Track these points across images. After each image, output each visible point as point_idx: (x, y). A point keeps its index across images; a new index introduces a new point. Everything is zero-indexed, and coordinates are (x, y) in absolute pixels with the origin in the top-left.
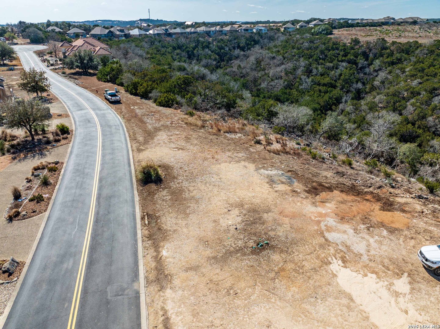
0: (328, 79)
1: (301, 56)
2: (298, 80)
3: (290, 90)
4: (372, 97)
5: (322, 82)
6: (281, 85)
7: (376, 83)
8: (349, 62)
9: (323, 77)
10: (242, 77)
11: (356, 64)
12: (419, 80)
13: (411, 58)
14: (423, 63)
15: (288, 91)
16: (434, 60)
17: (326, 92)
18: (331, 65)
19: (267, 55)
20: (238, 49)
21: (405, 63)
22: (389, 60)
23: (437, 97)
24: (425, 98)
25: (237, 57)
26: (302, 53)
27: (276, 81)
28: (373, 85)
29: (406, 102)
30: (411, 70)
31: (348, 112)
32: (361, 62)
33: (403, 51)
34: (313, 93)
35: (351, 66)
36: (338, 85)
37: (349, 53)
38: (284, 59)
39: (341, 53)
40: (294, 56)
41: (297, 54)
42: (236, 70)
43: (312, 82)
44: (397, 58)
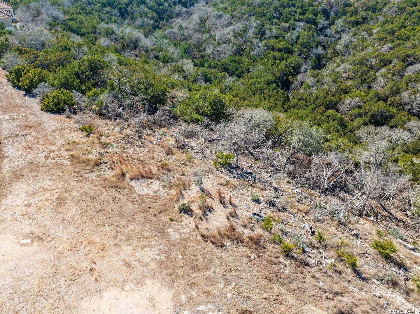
0: (283, 43)
1: (252, 14)
2: (249, 44)
3: (239, 57)
4: (335, 65)
5: (277, 46)
6: (229, 50)
7: (339, 47)
8: (307, 21)
9: (277, 40)
10: (184, 40)
11: (315, 24)
12: (390, 45)
13: (378, 17)
14: (392, 23)
15: (237, 58)
16: (405, 19)
17: (282, 59)
18: (287, 25)
19: (212, 13)
20: (179, 4)
21: (371, 23)
22: (353, 19)
23: (411, 67)
24: (398, 68)
25: (178, 15)
26: (253, 10)
27: (223, 46)
28: (335, 50)
29: (376, 72)
30: (379, 32)
31: (308, 85)
32: (322, 21)
33: (368, 9)
34: (266, 60)
35: (310, 27)
36: (296, 50)
37: (307, 11)
38: (233, 18)
39: (298, 11)
40: (244, 14)
41: (248, 12)
42: (177, 31)
43: (265, 46)
44: (362, 16)
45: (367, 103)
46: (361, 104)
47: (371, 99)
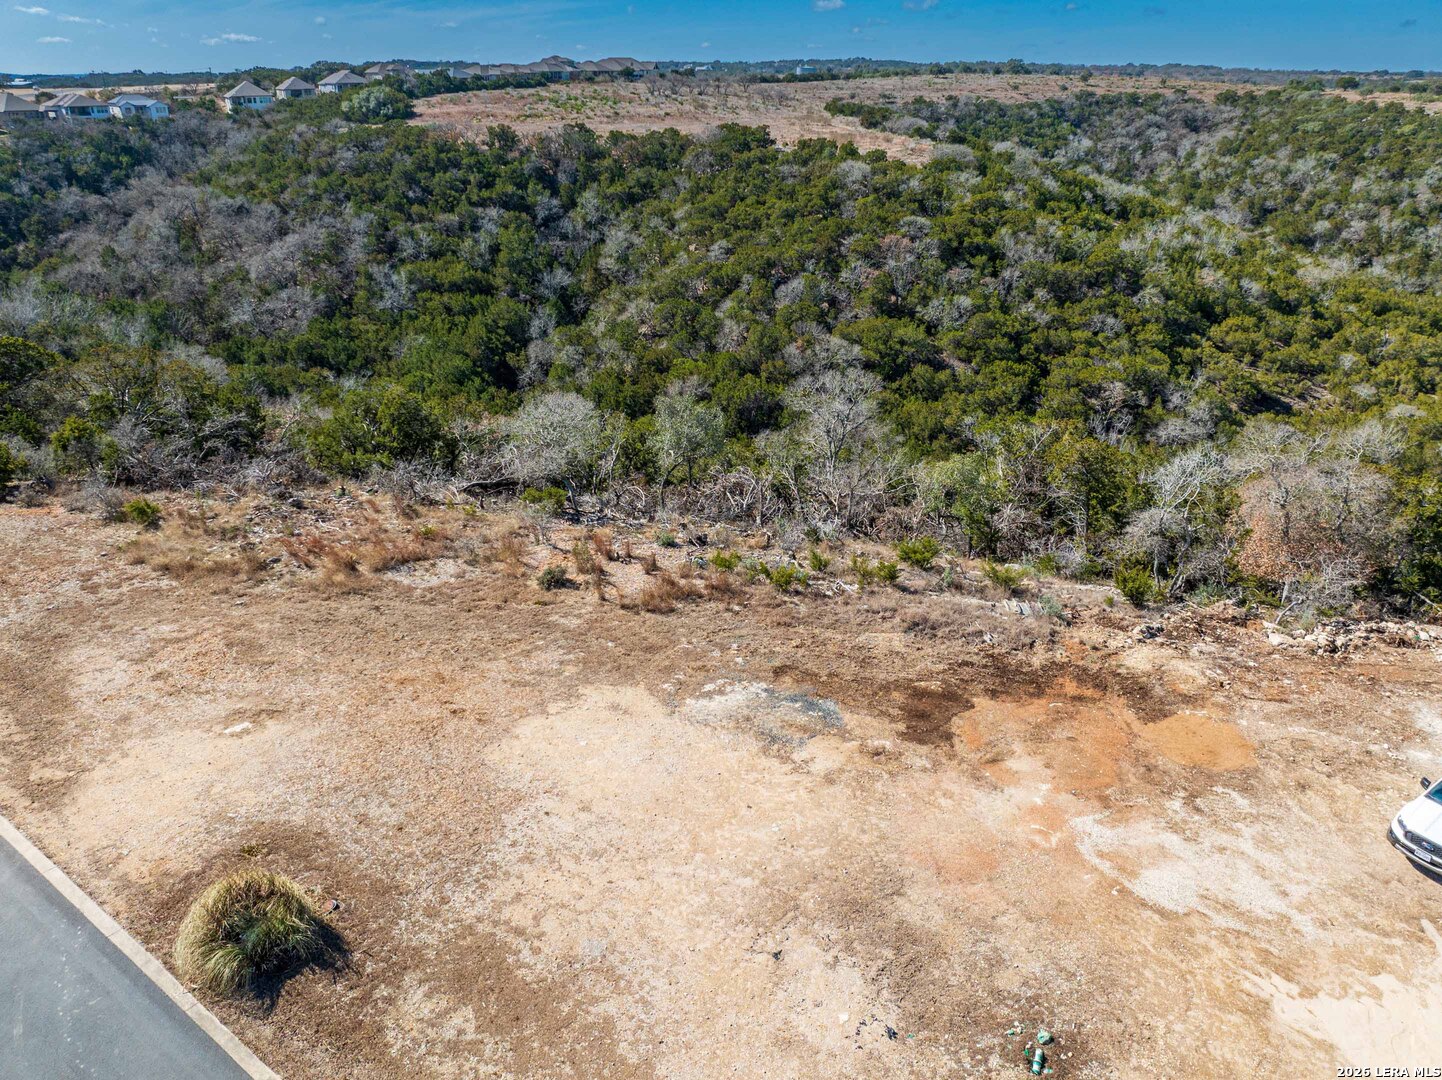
0: (460, 267)
1: (341, 196)
2: (361, 281)
3: (345, 322)
4: (612, 308)
5: (445, 278)
6: (305, 305)
7: (608, 263)
8: (505, 204)
9: (440, 262)
10: (133, 294)
11: (528, 209)
12: (724, 243)
13: (676, 179)
14: (711, 192)
15: (339, 324)
16: (738, 180)
17: (470, 312)
18: (453, 218)
19: (213, 203)
20: (70, 185)
21: (665, 195)
22: (618, 188)
23: (783, 287)
24: (757, 294)
25: (81, 219)
26: (342, 186)
27: (284, 294)
28: (596, 270)
29: (714, 310)
30: (688, 216)
31: (563, 366)
32: (544, 202)
33: (645, 161)
34: (428, 319)
35: (517, 218)
36: (499, 282)
37: (496, 175)
38: (285, 212)
39: (472, 178)
40: (316, 198)
41: (326, 191)
42: (99, 269)
43: (411, 282)
44: (638, 180)
45: (719, 385)
46: (706, 389)
47: (724, 373)
